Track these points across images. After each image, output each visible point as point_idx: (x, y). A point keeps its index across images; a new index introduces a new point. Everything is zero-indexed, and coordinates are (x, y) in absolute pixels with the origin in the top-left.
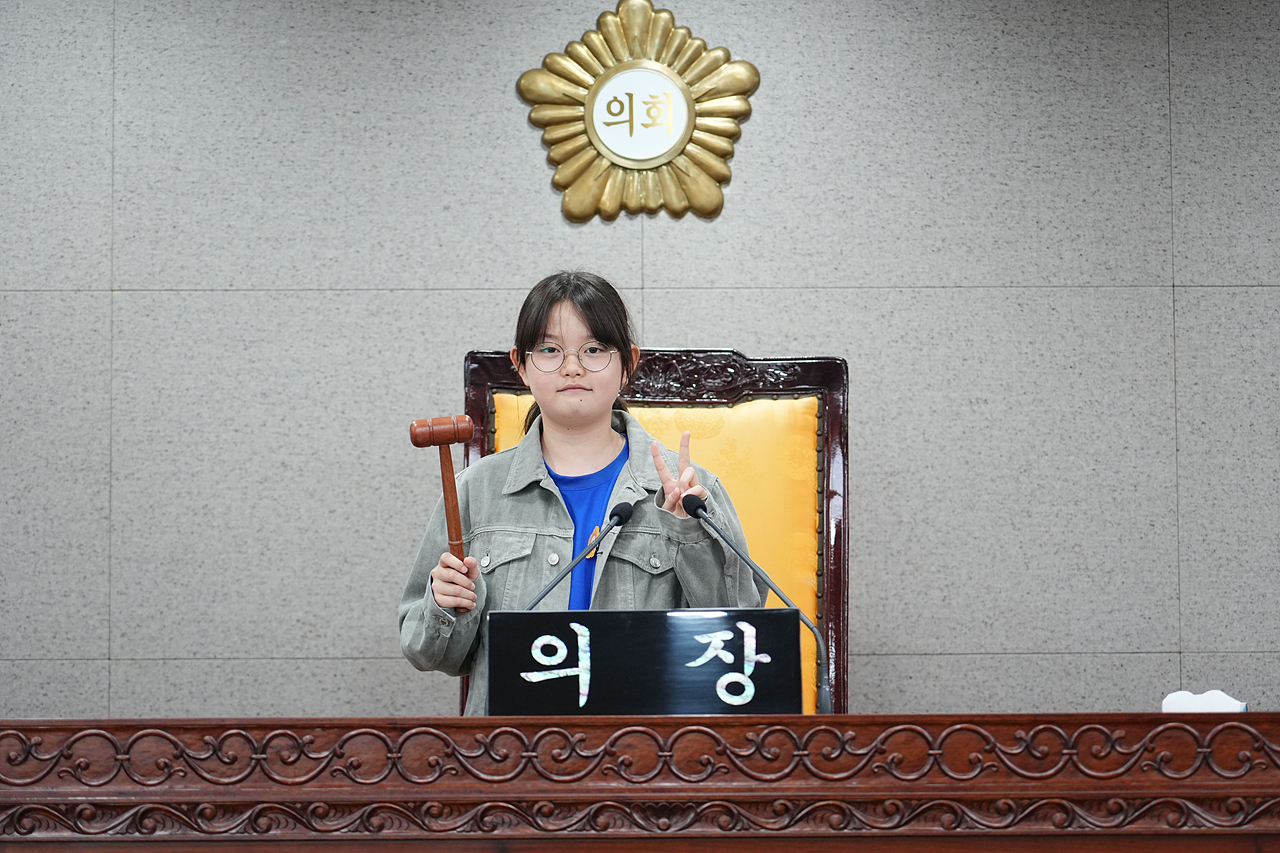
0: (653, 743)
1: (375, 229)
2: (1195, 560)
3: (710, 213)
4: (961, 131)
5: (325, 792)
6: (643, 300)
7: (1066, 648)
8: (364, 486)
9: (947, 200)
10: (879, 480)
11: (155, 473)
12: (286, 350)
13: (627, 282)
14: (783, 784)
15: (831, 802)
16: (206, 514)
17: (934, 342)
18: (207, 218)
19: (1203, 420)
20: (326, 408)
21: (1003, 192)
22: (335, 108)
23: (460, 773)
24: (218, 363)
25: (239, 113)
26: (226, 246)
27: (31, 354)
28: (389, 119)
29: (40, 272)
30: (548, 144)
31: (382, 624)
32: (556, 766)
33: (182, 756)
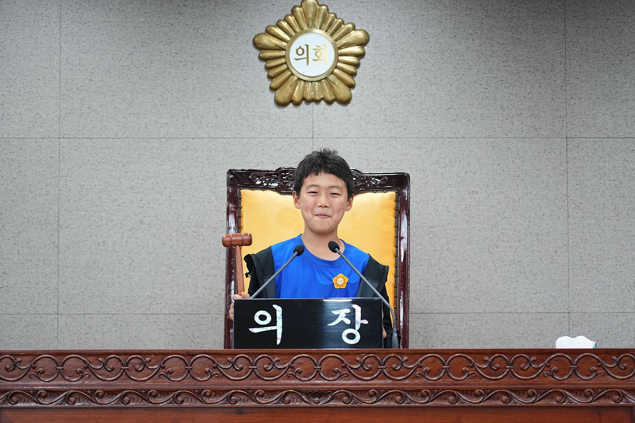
0: (312, 362)
1: (185, 109)
2: (576, 269)
3: (345, 102)
4: (465, 63)
5: (156, 385)
6: (313, 144)
7: (515, 311)
8: (180, 232)
9: (459, 96)
10: (425, 230)
11: (80, 226)
12: (143, 167)
13: (305, 135)
14: (374, 382)
15: (396, 391)
16: (104, 245)
17: (452, 164)
18: (105, 104)
19: (580, 202)
20: (161, 194)
21: (485, 92)
22: (166, 51)
23: (220, 376)
24: (110, 173)
25: (120, 54)
26: (114, 117)
27: (21, 168)
28: (192, 57)
29: (25, 129)
30: (268, 69)
31: (188, 298)
32: (266, 373)
33: (88, 367)
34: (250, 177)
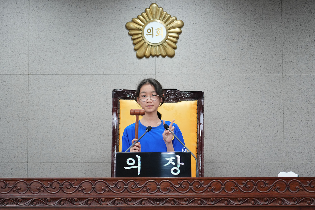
0: (155, 184)
1: (92, 60)
2: (288, 140)
3: (172, 56)
4: (232, 37)
5: (77, 196)
6: (156, 77)
7: (257, 161)
8: (89, 121)
9: (229, 53)
10: (212, 120)
11: (39, 118)
12: (70, 89)
13: (152, 73)
14: (187, 194)
15: (198, 198)
16: (51, 128)
17: (225, 87)
18: (51, 57)
19: (290, 106)
20: (80, 103)
21: (242, 51)
22: (82, 31)
23: (109, 191)
24: (54, 92)
25: (59, 32)
26: (56, 64)
27: (9, 89)
28: (95, 34)
29: (11, 70)
30: (133, 40)
31: (93, 154)
32: (132, 189)
33: (43, 187)
34: (124, 93)
